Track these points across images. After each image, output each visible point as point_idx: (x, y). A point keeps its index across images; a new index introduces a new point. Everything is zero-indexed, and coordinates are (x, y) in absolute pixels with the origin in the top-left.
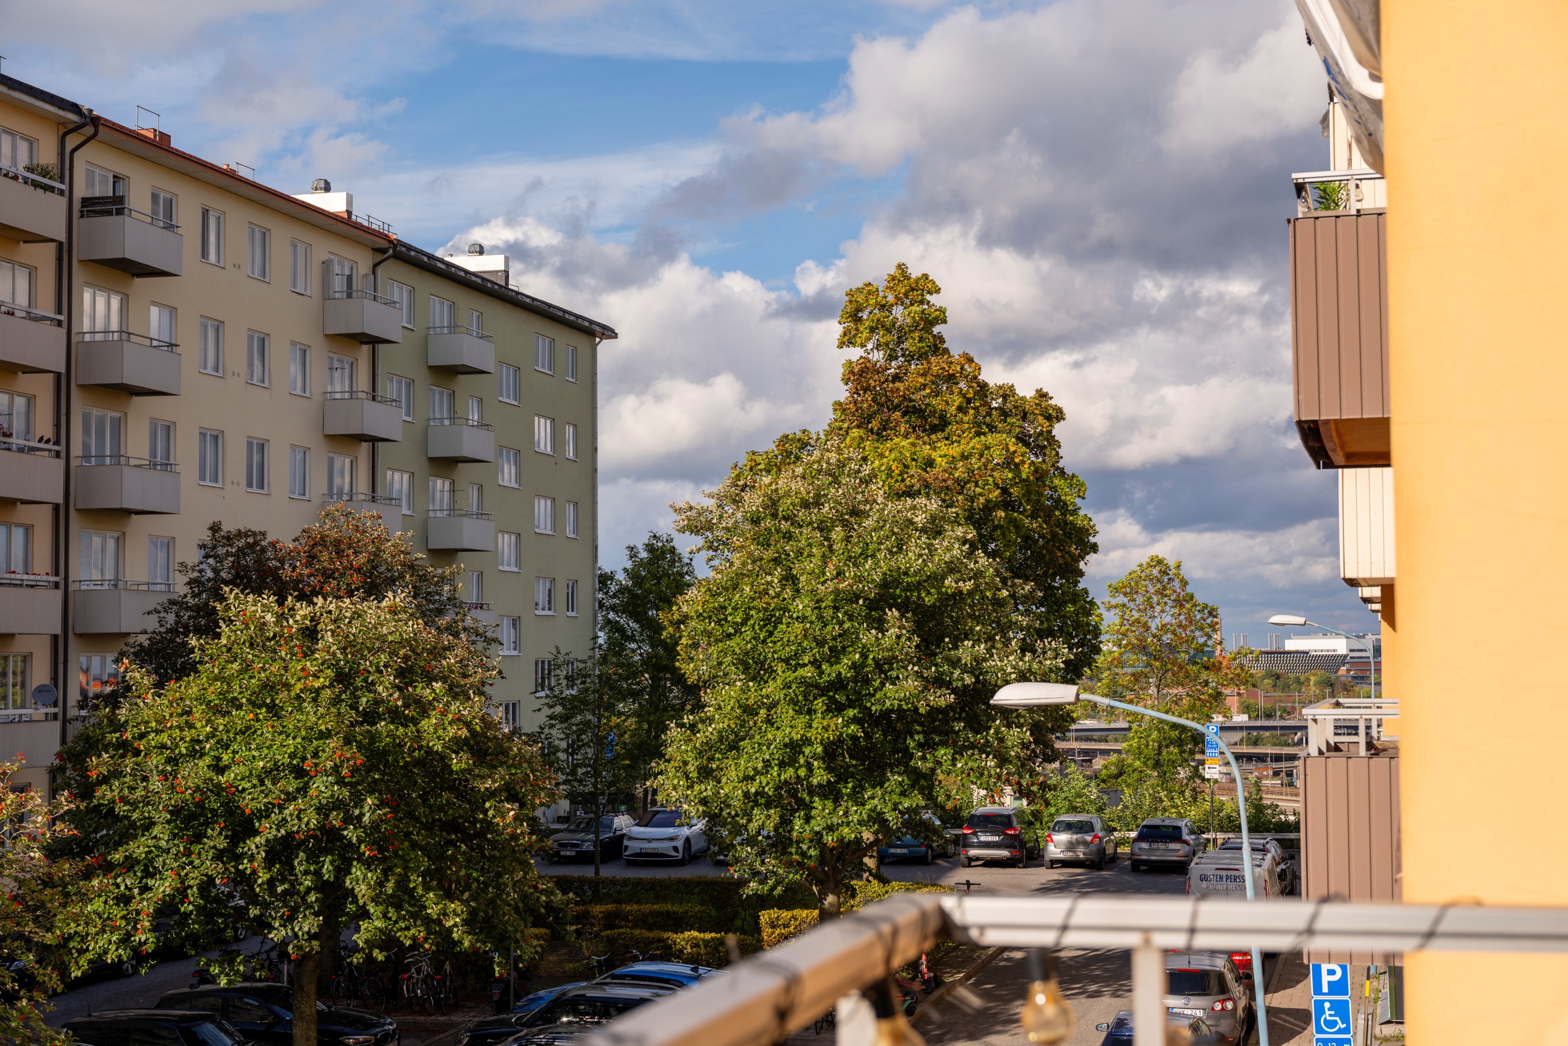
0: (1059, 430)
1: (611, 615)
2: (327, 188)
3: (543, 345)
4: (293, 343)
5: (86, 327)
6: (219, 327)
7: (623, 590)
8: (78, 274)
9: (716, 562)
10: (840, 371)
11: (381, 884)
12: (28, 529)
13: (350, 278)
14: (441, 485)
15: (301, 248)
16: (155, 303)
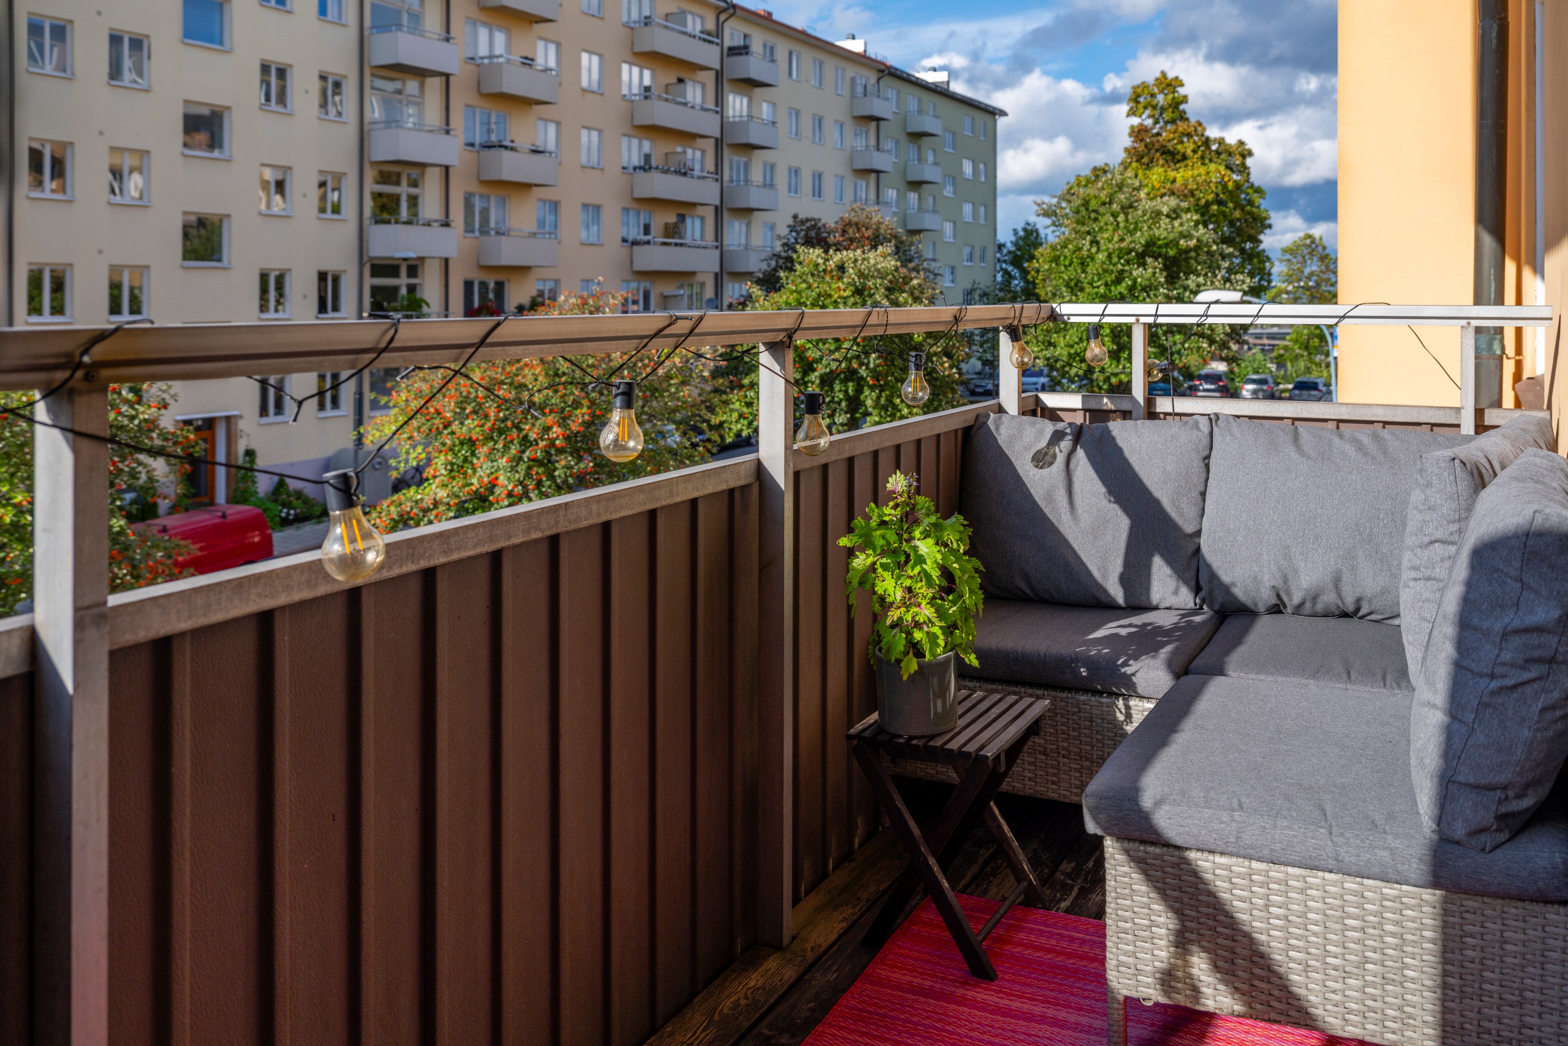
0: (1249, 162)
1: (1004, 266)
2: (854, 38)
3: (968, 121)
4: (836, 121)
5: (731, 113)
6: (798, 113)
7: (1010, 252)
8: (726, 86)
9: (1057, 233)
10: (1128, 131)
11: (879, 398)
12: (703, 219)
13: (865, 87)
14: (913, 197)
15: (840, 71)
16: (765, 101)
